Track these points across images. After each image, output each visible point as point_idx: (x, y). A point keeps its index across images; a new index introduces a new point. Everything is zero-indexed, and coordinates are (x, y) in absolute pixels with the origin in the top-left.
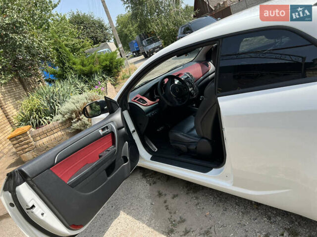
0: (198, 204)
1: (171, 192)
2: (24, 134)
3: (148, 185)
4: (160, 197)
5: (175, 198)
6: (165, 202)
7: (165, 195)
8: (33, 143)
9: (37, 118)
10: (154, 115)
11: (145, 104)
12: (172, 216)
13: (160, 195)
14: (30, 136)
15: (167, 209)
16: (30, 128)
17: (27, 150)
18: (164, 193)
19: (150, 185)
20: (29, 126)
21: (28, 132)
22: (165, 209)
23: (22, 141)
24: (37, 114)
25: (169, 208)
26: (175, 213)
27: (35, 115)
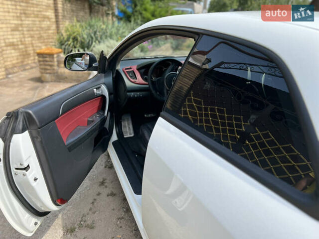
0: (123, 218)
1: (113, 188)
2: (51, 55)
3: (104, 165)
4: (100, 185)
5: (110, 197)
6: (99, 194)
7: (106, 187)
8: (56, 68)
9: (71, 45)
10: (137, 97)
11: (133, 80)
12: (88, 214)
13: (102, 183)
14: (55, 60)
15: (93, 203)
16: (60, 52)
17: (48, 71)
18: (106, 184)
19: (105, 167)
20: (60, 50)
21: (55, 56)
22: (91, 201)
23: (47, 61)
24: (73, 42)
25: (95, 204)
26: (94, 213)
27: (71, 41)
